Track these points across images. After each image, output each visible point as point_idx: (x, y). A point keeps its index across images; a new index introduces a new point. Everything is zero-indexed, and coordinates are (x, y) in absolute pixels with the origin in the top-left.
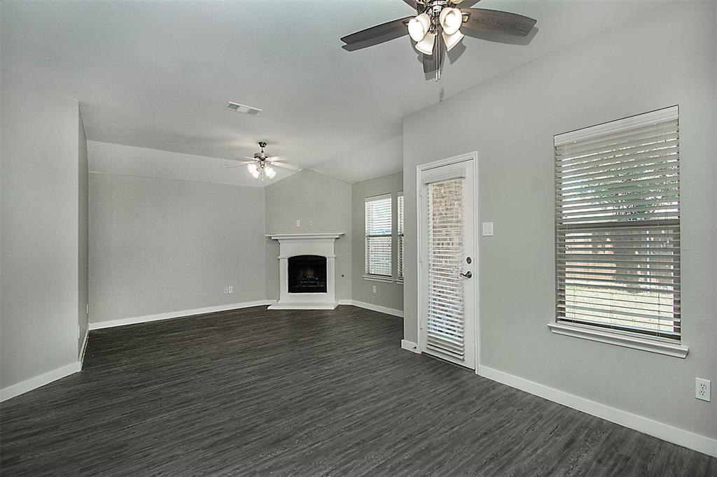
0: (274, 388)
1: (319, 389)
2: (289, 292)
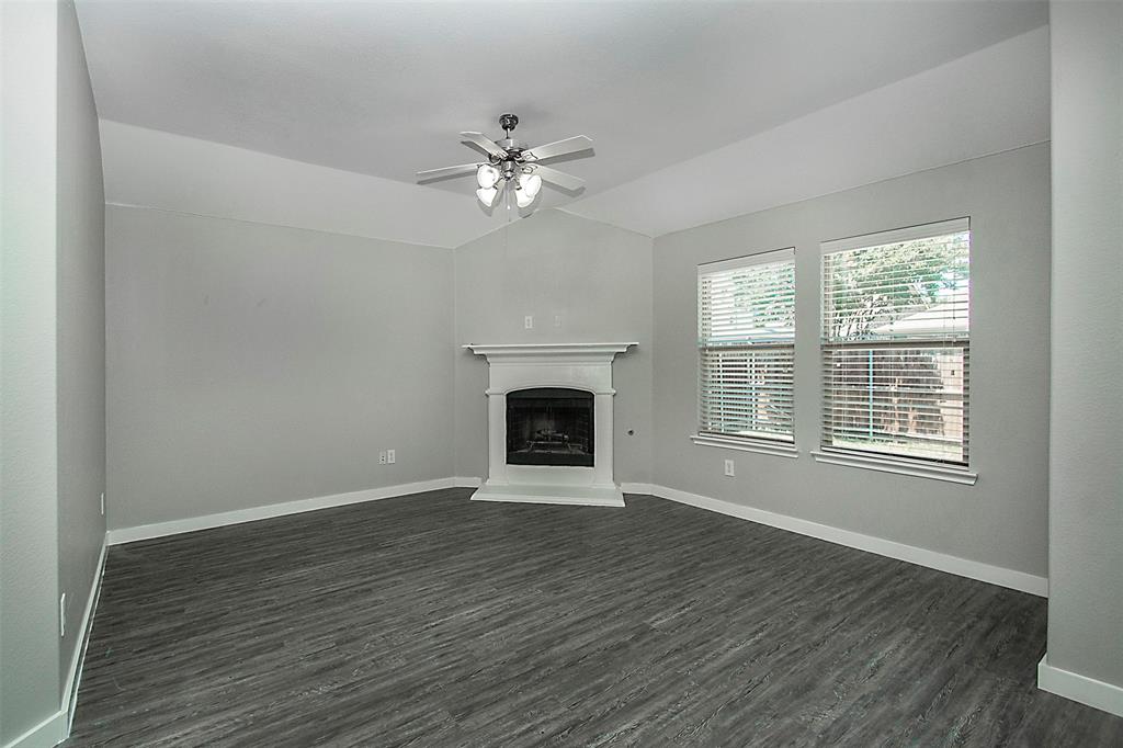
2: (508, 463)
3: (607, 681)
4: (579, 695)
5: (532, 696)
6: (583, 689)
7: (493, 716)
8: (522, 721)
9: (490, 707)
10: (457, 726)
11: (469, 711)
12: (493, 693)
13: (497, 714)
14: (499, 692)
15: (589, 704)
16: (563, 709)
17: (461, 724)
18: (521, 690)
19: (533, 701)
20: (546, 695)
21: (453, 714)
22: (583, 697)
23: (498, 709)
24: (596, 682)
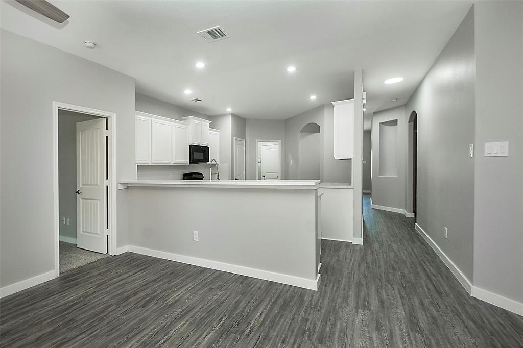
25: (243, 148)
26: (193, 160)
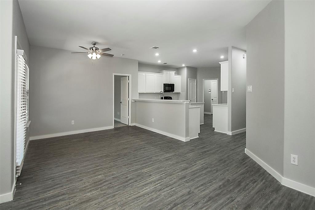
0: (131, 164)
1: (110, 162)
3: (147, 203)
4: (158, 198)
5: (172, 198)
6: (156, 200)
7: (182, 192)
8: (174, 191)
9: (183, 194)
10: (190, 189)
11: (189, 193)
12: (184, 198)
13: (181, 192)
14: (182, 199)
15: (155, 196)
16: (163, 194)
17: (189, 190)
18: (175, 200)
19: (171, 196)
20: (168, 198)
21: (193, 192)
22: (156, 198)
23: (181, 194)
24: (151, 203)
25: (195, 84)
26: (165, 91)
